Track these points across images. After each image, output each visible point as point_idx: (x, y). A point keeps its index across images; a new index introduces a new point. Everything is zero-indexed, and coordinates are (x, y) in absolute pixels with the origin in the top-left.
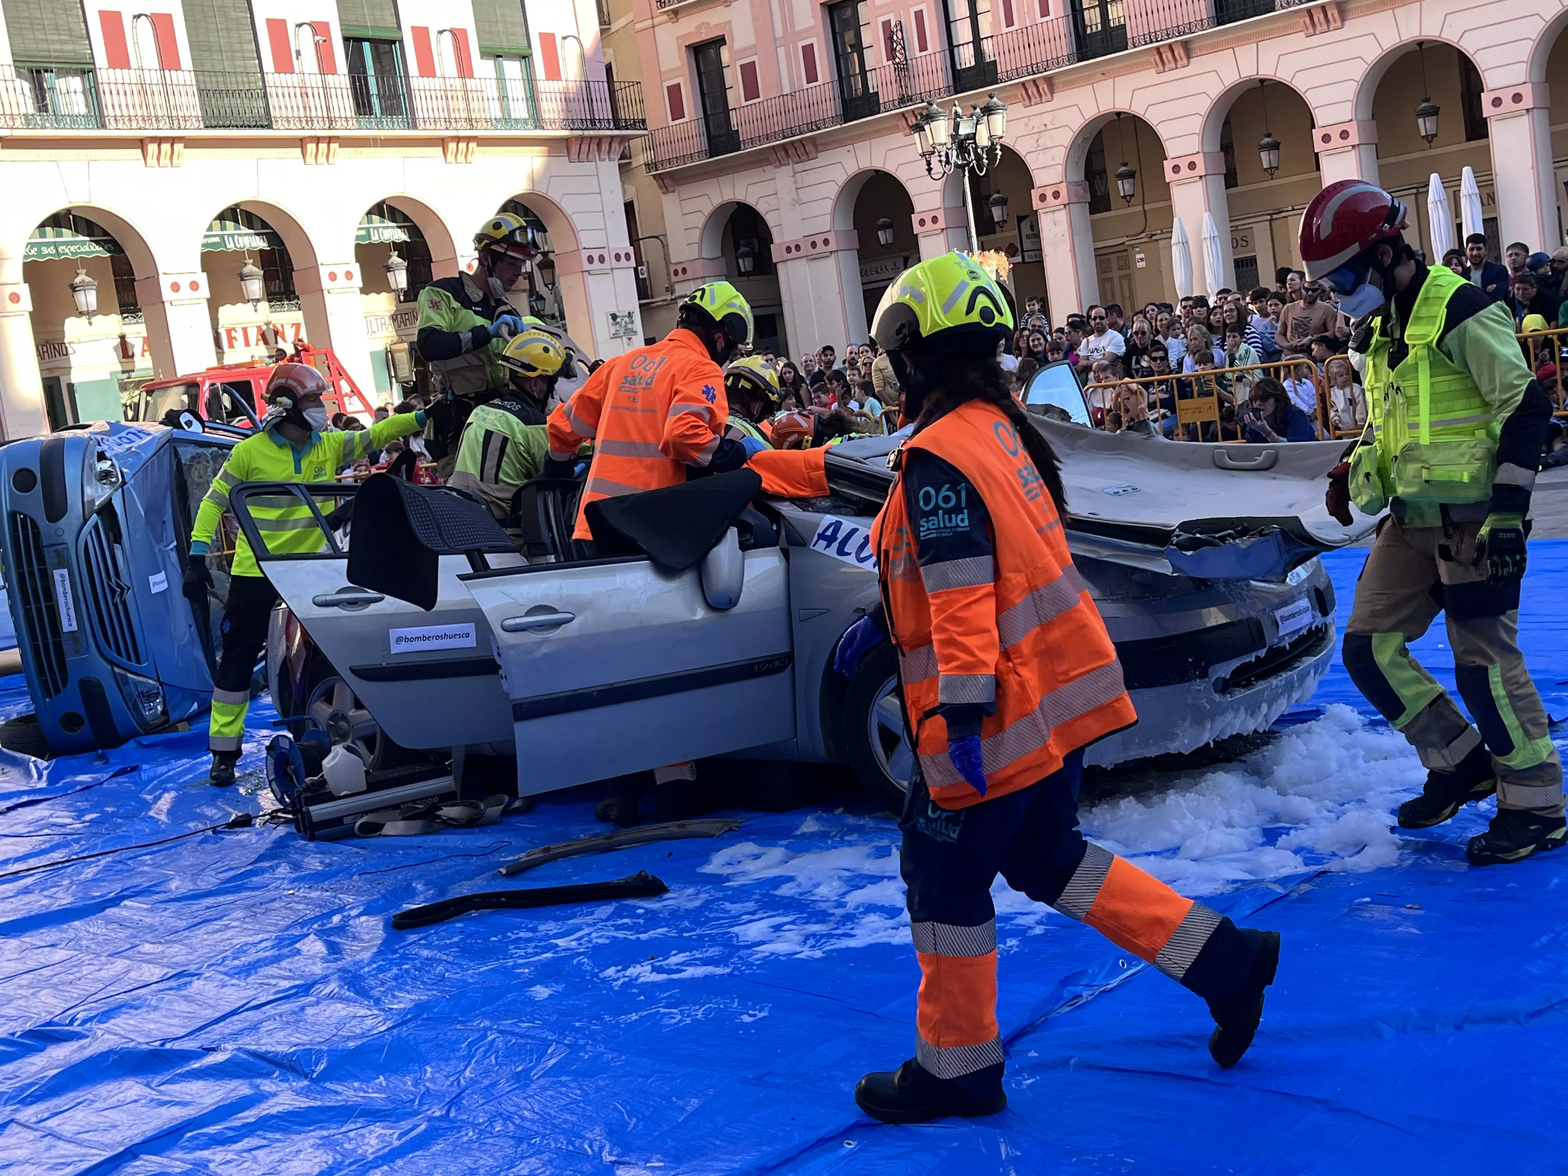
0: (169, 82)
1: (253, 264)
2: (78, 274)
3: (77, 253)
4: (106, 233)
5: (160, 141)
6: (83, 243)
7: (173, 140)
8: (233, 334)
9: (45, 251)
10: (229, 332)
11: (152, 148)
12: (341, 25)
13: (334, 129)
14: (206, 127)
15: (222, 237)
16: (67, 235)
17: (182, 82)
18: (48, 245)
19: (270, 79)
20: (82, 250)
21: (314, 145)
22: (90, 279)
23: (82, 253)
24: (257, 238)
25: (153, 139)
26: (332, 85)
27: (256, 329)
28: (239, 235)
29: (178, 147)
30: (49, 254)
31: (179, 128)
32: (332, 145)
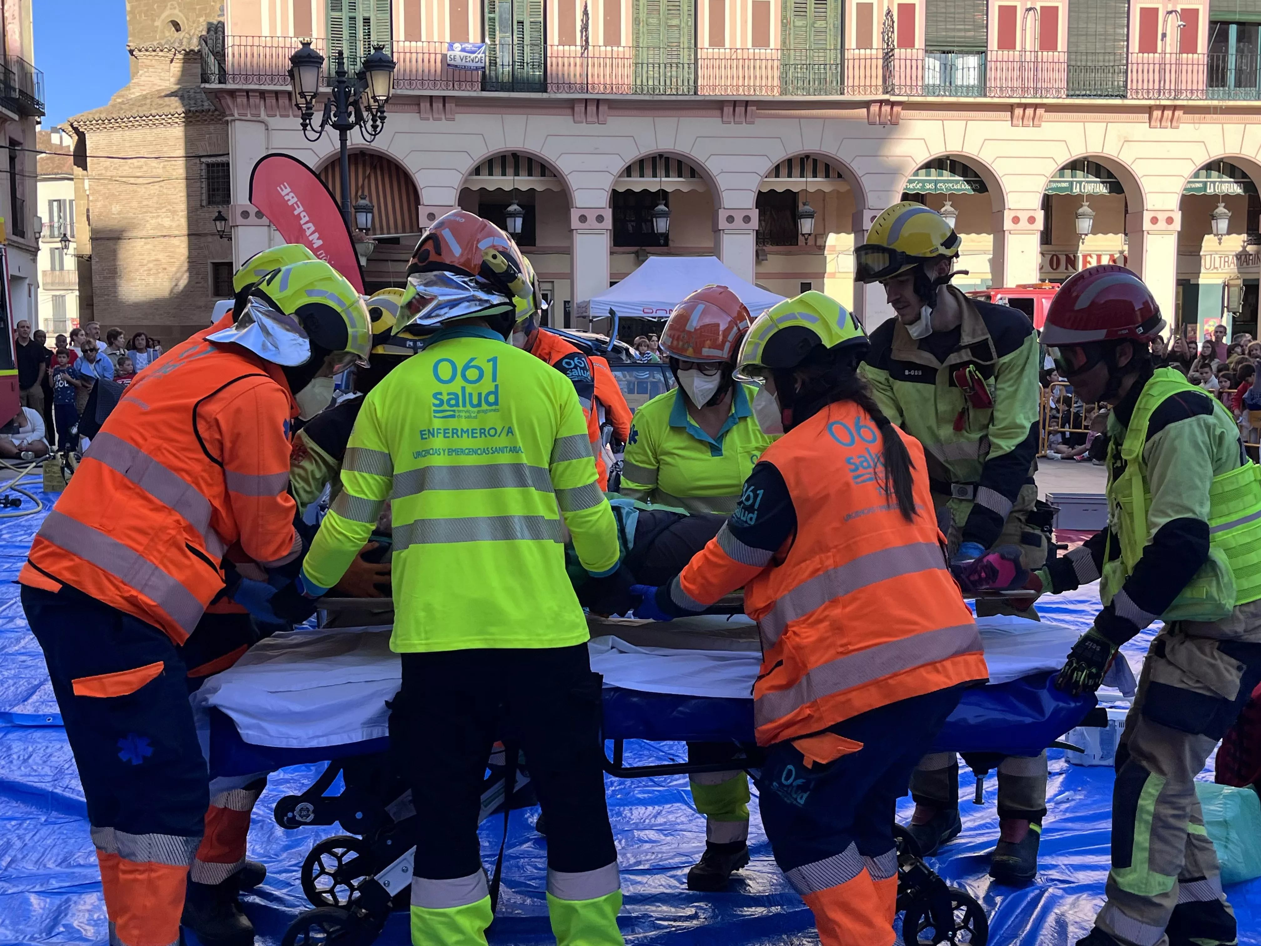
0: (1040, 60)
1: (1088, 206)
2: (944, 206)
3: (951, 190)
4: (977, 175)
5: (1025, 106)
6: (957, 182)
7: (1036, 106)
8: (1089, 259)
9: (928, 186)
10: (1085, 257)
11: (1018, 112)
12: (1210, 11)
13: (1179, 99)
14: (1068, 96)
15: (1072, 183)
16: (946, 175)
17: (1056, 60)
18: (930, 182)
19: (1133, 58)
20: (955, 187)
21: (1160, 113)
22: (953, 209)
23: (954, 190)
24: (1101, 185)
25: (1019, 105)
26: (1184, 62)
27: (1108, 257)
28: (1088, 182)
29: (1040, 111)
30: (929, 189)
31: (1041, 97)
32: (1177, 113)
